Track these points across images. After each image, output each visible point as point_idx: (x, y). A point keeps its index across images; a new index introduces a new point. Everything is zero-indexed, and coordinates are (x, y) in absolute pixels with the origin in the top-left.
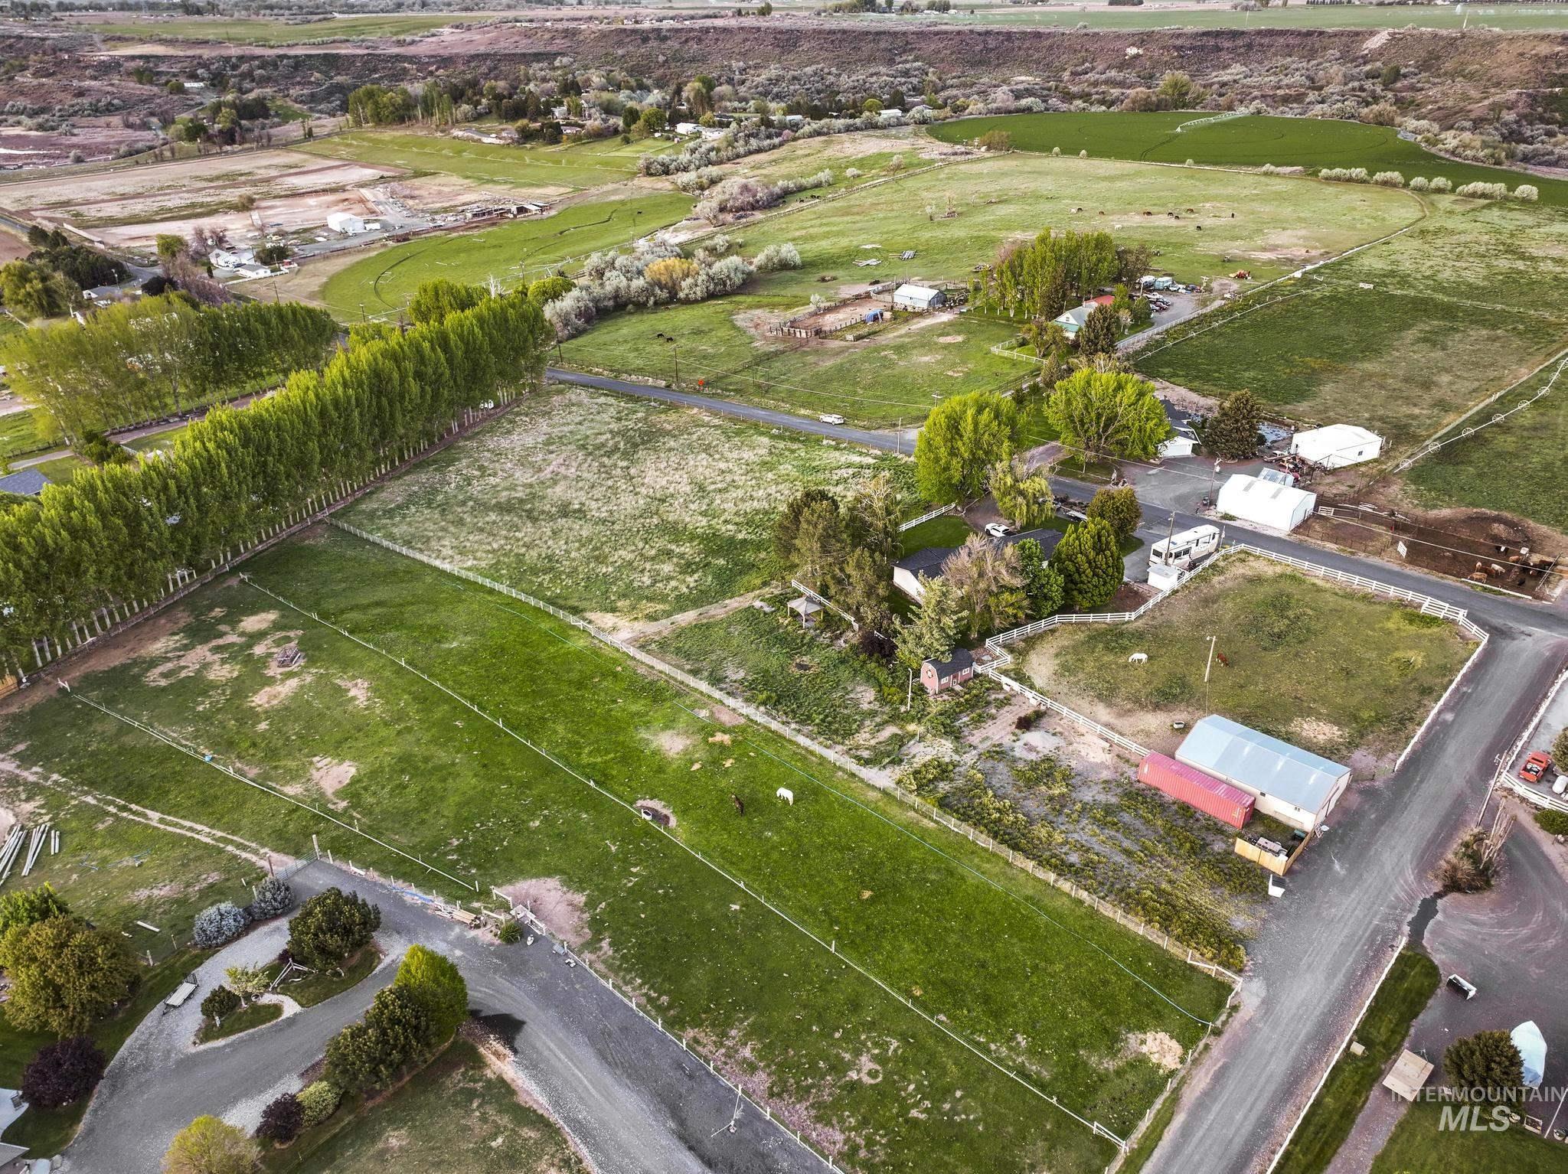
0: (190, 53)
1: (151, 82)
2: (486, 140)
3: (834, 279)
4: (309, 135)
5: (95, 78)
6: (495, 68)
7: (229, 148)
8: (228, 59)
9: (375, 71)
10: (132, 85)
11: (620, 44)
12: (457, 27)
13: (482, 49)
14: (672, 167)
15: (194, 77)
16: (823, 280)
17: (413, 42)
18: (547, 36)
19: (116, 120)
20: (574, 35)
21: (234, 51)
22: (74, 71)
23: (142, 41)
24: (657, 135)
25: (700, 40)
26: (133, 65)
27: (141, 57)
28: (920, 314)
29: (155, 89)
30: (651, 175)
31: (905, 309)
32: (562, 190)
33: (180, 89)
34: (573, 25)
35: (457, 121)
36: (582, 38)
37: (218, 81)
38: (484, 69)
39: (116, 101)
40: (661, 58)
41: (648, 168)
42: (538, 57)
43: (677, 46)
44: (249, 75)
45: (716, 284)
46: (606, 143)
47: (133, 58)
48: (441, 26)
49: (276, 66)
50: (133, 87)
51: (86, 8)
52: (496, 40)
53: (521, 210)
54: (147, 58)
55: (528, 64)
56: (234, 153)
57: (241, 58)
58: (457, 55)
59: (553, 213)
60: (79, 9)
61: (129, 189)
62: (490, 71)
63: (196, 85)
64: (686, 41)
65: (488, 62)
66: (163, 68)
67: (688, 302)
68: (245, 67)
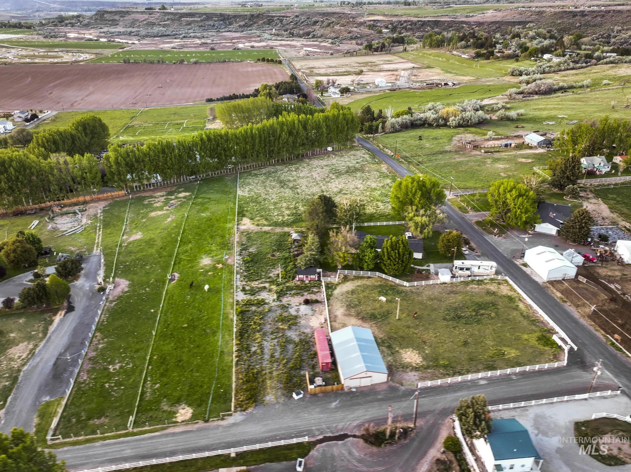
0: (390, 19)
1: (372, 29)
2: (463, 56)
3: (523, 127)
4: (405, 50)
5: (356, 27)
6: (499, 27)
7: (376, 53)
8: (400, 22)
9: (451, 27)
10: (366, 30)
11: (561, 18)
12: (496, 10)
13: (498, 19)
14: (524, 73)
15: (387, 28)
16: (517, 127)
17: (473, 16)
18: (530, 14)
19: (354, 42)
20: (542, 13)
21: (404, 19)
22: (352, 25)
23: (378, 15)
24: (532, 59)
25: (603, 16)
26: (370, 23)
27: (373, 20)
28: (531, 148)
29: (373, 32)
30: (514, 75)
31: (528, 145)
32: (472, 78)
33: (380, 32)
34: (542, 9)
35: (458, 48)
36: (545, 15)
37: (394, 30)
38: (494, 28)
39: (358, 36)
40: (578, 24)
41: (513, 72)
42: (519, 23)
43: (590, 19)
44: (405, 28)
45: (464, 121)
46: (509, 61)
47: (370, 21)
48: (489, 10)
49: (416, 24)
50: (366, 31)
51: (376, 4)
52: (507, 16)
53: (446, 84)
54: (374, 21)
55: (514, 26)
56: (376, 55)
57: (405, 21)
58: (486, 22)
59: (457, 87)
60: (374, 4)
61: (333, 65)
62: (496, 28)
63: (386, 31)
64: (596, 17)
65: (497, 25)
66: (379, 24)
67: (449, 127)
68: (405, 25)
